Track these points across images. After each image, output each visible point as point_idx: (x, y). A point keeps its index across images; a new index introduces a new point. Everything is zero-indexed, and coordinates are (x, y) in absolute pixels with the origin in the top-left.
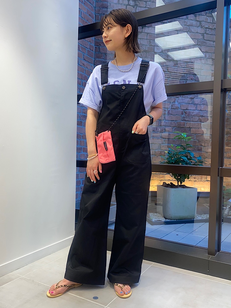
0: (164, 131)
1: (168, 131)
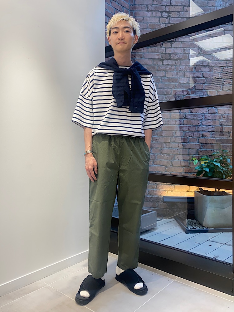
0: (201, 136)
1: (206, 136)
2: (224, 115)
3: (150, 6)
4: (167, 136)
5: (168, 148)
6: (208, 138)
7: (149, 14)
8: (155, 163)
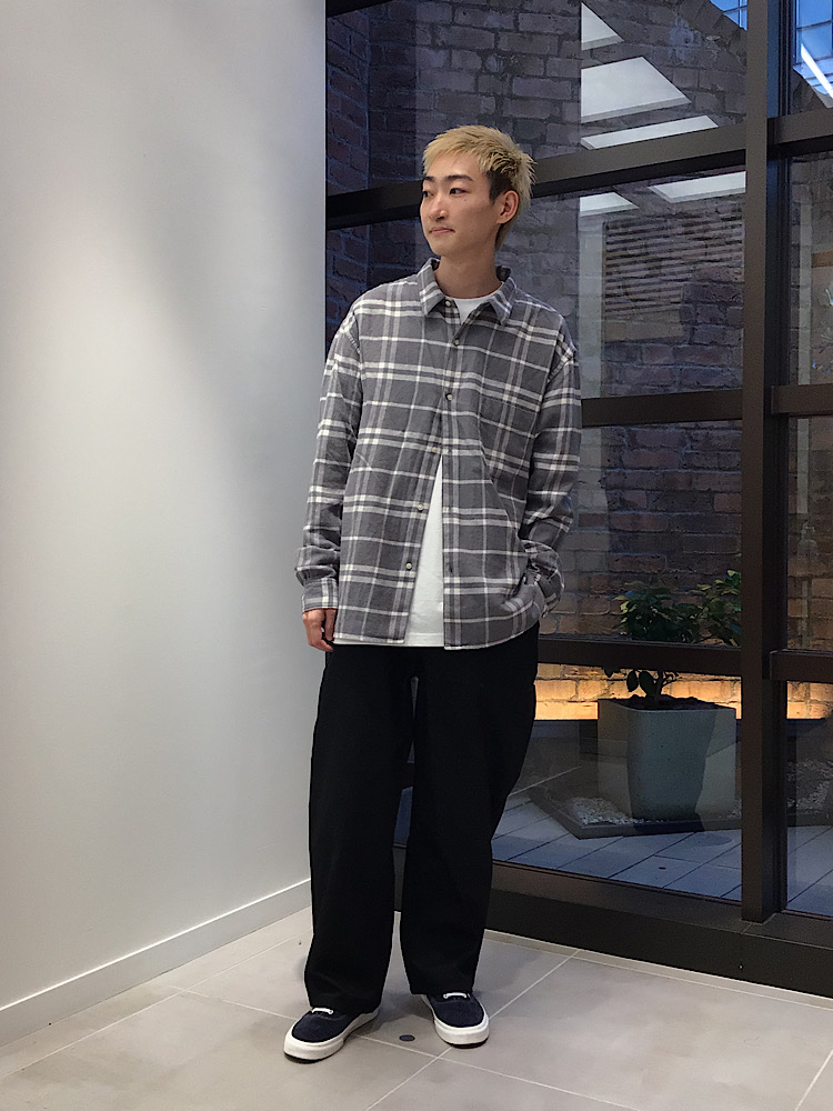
0: (618, 504)
1: (633, 506)
2: (697, 431)
3: (443, 29)
6: (641, 513)
7: (438, 58)
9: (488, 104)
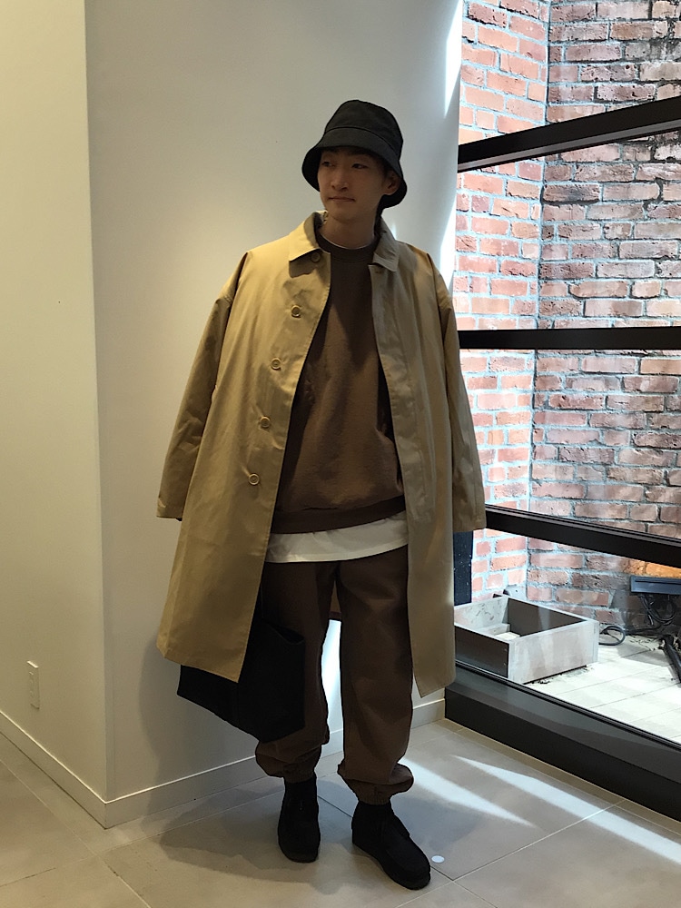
4: (654, 393)
5: (658, 430)
8: (612, 475)
9: (661, 28)
